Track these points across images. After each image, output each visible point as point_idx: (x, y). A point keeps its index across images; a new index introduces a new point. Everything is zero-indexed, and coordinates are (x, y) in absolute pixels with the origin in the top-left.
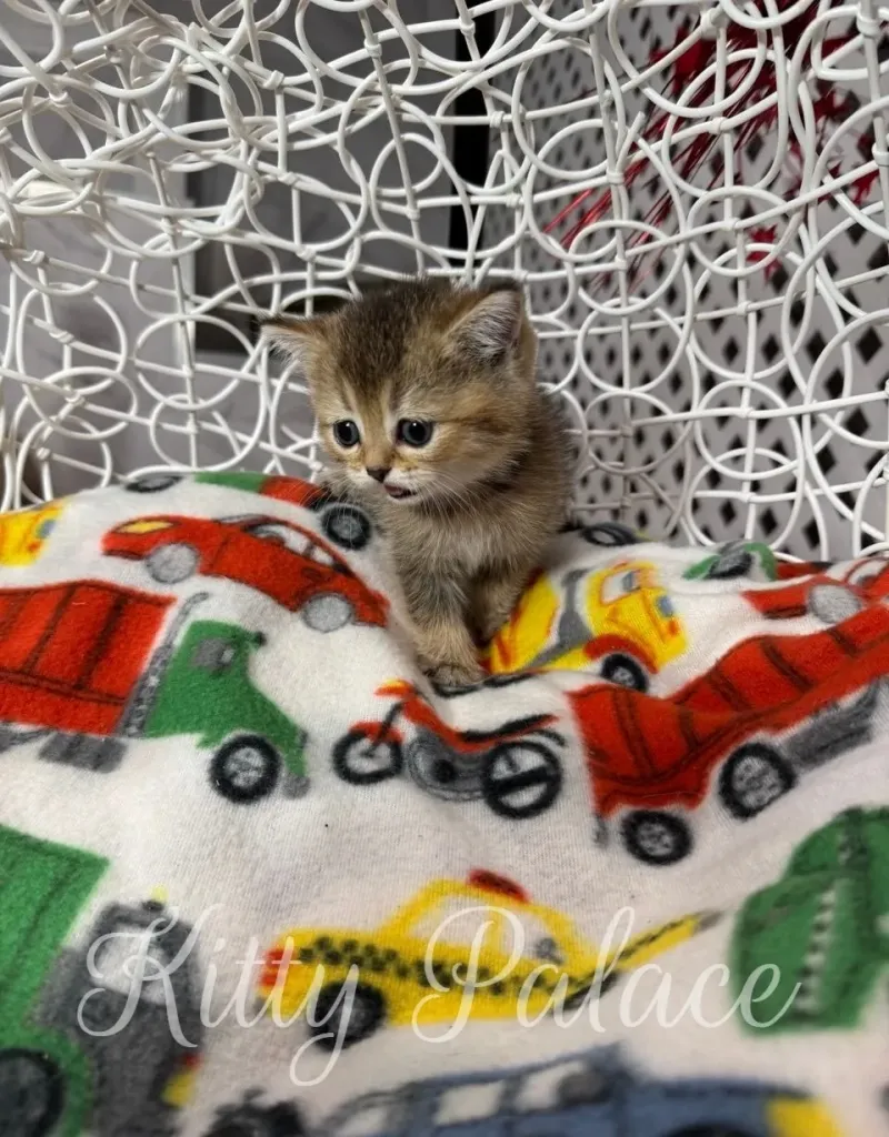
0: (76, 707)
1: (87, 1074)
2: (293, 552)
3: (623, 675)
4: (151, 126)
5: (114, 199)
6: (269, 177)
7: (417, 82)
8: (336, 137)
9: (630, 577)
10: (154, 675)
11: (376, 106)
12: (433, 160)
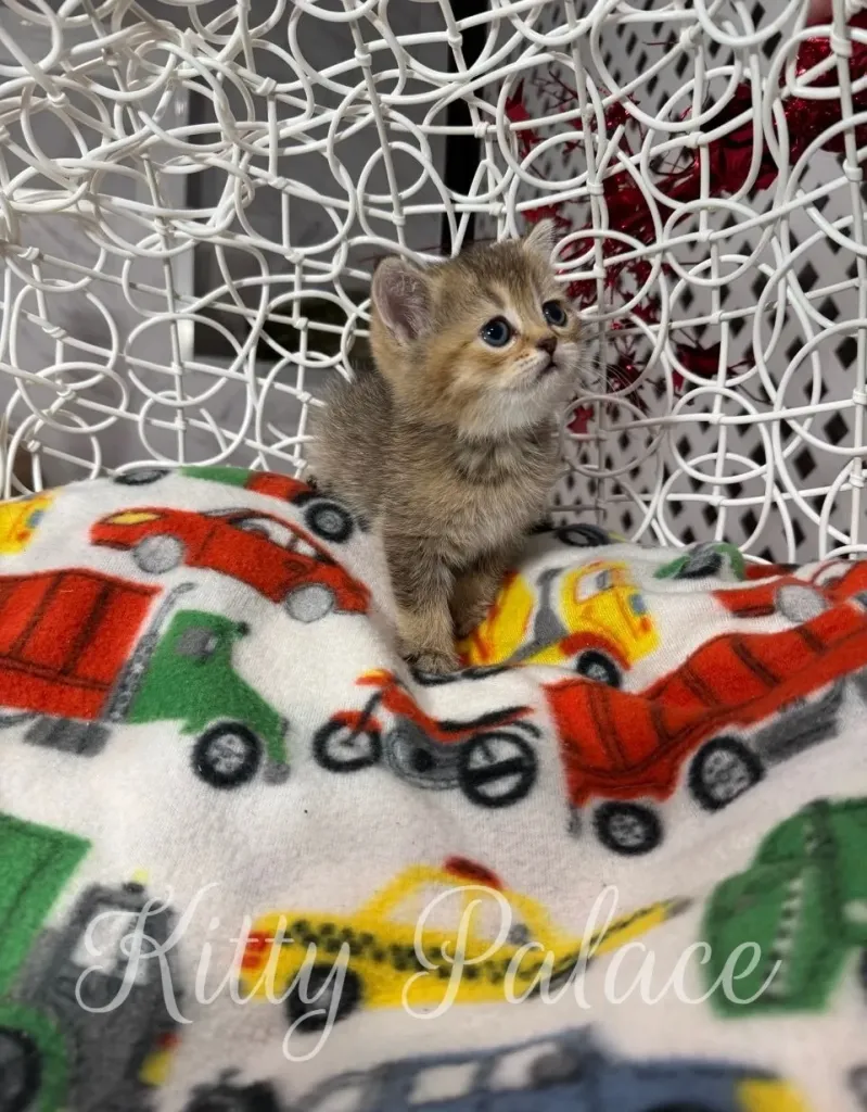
0: (62, 692)
1: (64, 1053)
2: (275, 545)
3: (597, 671)
4: (146, 129)
5: (110, 200)
6: (260, 181)
7: (405, 92)
8: (325, 144)
9: (603, 577)
10: (139, 662)
11: (365, 115)
12: (420, 168)
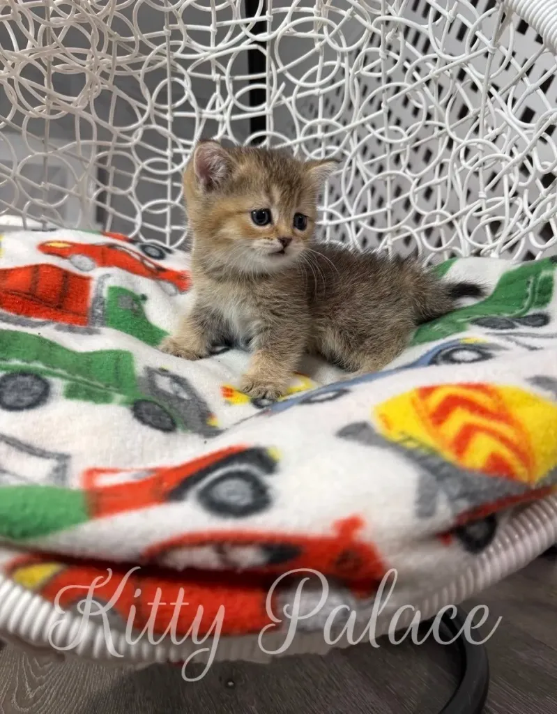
0: (62, 314)
2: (135, 259)
6: (105, 86)
7: (183, 52)
8: (140, 73)
10: (98, 309)
11: (162, 61)
12: (184, 91)
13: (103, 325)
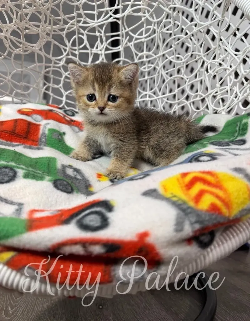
0: (27, 141)
6: (48, 39)
7: (83, 24)
8: (64, 33)
10: (43, 138)
11: (73, 28)
12: (84, 41)
13: (45, 145)
